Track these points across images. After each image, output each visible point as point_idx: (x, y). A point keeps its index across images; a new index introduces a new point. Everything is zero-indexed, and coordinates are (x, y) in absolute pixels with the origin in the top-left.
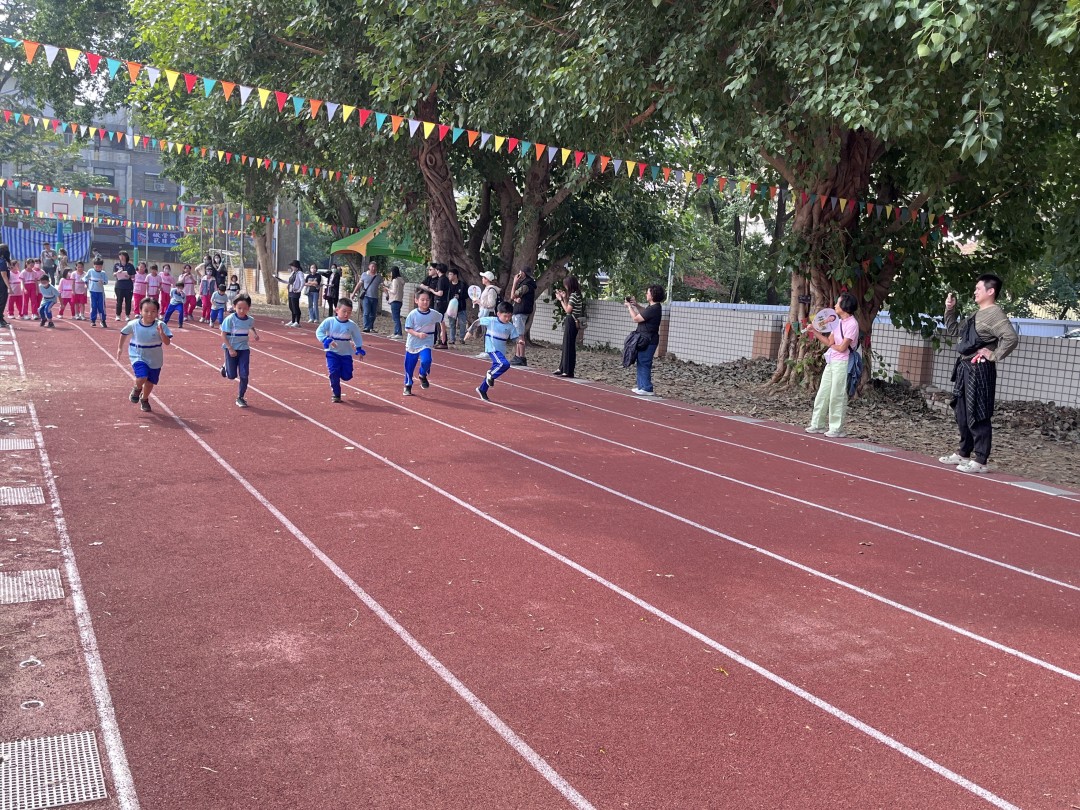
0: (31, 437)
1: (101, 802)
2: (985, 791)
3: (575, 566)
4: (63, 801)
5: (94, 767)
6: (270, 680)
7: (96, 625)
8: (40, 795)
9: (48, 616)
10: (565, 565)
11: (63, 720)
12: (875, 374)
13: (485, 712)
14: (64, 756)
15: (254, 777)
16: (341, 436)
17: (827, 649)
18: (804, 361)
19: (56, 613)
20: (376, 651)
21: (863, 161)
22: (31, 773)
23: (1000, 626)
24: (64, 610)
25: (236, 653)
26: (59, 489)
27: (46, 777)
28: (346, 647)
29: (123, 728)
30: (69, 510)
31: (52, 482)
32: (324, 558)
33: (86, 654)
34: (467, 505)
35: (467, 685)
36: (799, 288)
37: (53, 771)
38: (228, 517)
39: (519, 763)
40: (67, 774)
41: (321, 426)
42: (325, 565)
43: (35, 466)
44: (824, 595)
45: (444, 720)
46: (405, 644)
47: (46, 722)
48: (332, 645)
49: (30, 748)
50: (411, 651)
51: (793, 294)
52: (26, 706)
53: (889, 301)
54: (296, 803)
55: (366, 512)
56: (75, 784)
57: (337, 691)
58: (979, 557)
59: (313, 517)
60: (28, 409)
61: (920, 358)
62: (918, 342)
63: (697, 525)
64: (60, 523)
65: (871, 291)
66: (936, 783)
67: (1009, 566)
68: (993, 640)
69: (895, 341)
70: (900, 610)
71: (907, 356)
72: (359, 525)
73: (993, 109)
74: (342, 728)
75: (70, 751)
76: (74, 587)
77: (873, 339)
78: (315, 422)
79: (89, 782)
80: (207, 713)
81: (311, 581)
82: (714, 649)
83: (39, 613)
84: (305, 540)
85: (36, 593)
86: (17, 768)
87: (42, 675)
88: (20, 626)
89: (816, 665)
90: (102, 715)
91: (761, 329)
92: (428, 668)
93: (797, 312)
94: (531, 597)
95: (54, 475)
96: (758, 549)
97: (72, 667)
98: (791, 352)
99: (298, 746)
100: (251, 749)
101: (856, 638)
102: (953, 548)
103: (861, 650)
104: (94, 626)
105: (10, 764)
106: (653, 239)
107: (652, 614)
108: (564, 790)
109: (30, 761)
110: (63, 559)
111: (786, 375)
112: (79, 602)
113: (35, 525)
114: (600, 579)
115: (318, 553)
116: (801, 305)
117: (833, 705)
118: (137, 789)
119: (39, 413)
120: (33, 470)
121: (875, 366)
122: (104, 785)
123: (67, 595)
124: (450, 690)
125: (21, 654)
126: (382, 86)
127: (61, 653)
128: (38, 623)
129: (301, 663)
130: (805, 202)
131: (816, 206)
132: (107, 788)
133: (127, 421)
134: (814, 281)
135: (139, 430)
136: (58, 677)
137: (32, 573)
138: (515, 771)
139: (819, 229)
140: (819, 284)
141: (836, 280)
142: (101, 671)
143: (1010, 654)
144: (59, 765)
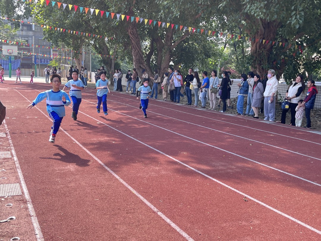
1: (20, 195)
5: (19, 189)
6: (66, 174)
8: (5, 194)
9: (7, 161)
11: (11, 181)
13: (121, 181)
15: (58, 192)
16: (96, 120)
17: (223, 169)
19: (9, 161)
20: (95, 169)
24: (12, 160)
25: (57, 169)
26: (10, 134)
27: (7, 191)
29: (26, 183)
30: (13, 138)
31: (8, 131)
32: (85, 149)
33: (17, 169)
35: (118, 176)
38: (59, 140)
39: (127, 190)
40: (12, 190)
41: (91, 117)
42: (85, 151)
43: (3, 127)
45: (110, 182)
47: (7, 182)
48: (84, 168)
49: (3, 186)
50: (105, 169)
52: (2, 179)
54: (68, 196)
55: (100, 139)
56: (14, 192)
57: (83, 177)
59: (84, 140)
64: (10, 141)
67: (290, 151)
72: (97, 142)
73: (301, 11)
74: (83, 184)
75: (13, 186)
76: (14, 155)
78: (89, 116)
79: (18, 192)
81: (81, 154)
84: (80, 145)
85: (4, 156)
87: (6, 173)
90: (21, 180)
92: (109, 172)
95: (8, 130)
97: (14, 171)
99: (71, 187)
104: (19, 163)
108: (137, 195)
110: (11, 149)
112: (15, 158)
113: (3, 142)
114: (164, 154)
118: (29, 193)
120: (2, 129)
123: (12, 157)
124: (113, 176)
125: (1, 169)
126: (113, 8)
127: (11, 169)
128: (4, 163)
129: (74, 171)
130: (254, 42)
131: (258, 44)
132: (22, 193)
133: (31, 116)
134: (258, 69)
135: (34, 119)
136: (10, 173)
137: (3, 152)
138: (126, 191)
139: (259, 52)
140: (259, 70)
141: (264, 69)
142: (21, 172)
143: (276, 170)
144: (10, 189)
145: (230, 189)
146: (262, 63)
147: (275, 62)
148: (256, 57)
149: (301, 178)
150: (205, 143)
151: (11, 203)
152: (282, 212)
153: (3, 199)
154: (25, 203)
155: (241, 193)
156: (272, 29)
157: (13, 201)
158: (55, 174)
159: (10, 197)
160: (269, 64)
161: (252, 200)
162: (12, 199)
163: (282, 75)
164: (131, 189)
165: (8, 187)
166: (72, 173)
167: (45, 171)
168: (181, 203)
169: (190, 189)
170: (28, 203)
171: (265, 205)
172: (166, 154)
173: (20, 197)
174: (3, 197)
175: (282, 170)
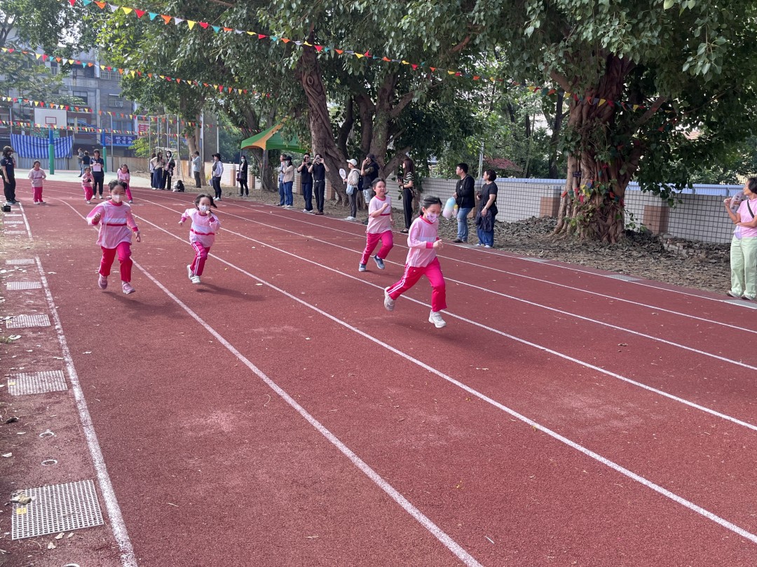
0: (38, 280)
1: (100, 527)
2: (709, 513)
3: (419, 363)
4: (74, 527)
5: (94, 504)
6: (210, 444)
7: (90, 408)
8: (58, 523)
9: (57, 403)
10: (412, 362)
11: (72, 472)
12: (627, 226)
13: (360, 464)
14: (73, 497)
15: (203, 509)
16: (253, 276)
17: (597, 418)
18: (577, 218)
19: (62, 401)
20: (284, 423)
21: (618, 73)
22: (51, 508)
23: (718, 401)
24: (68, 398)
25: (187, 426)
26: (60, 317)
27: (61, 511)
28: (263, 421)
29: (112, 478)
30: (67, 330)
31: (55, 311)
32: (245, 360)
33: (84, 428)
36: (573, 166)
37: (66, 507)
38: (177, 333)
40: (76, 509)
41: (239, 269)
43: (42, 300)
44: (594, 380)
45: (332, 469)
46: (303, 418)
47: (60, 474)
48: (254, 419)
49: (49, 492)
50: (308, 422)
51: (569, 171)
52: (45, 463)
53: (636, 174)
54: (232, 526)
56: (82, 515)
57: (258, 451)
58: (703, 353)
59: (236, 332)
60: (35, 261)
61: (659, 214)
62: (657, 202)
63: (504, 334)
64: (62, 339)
65: (625, 167)
66: (675, 508)
67: (724, 359)
68: (713, 409)
69: (641, 202)
70: (648, 390)
71: (649, 213)
72: (269, 337)
74: (262, 475)
75: (77, 493)
76: (74, 382)
77: (626, 202)
78: (234, 267)
79: (91, 514)
80: (169, 467)
81: (236, 376)
82: (518, 419)
83: (51, 400)
84: (231, 348)
85: (48, 386)
86: (41, 505)
87: (55, 442)
88: (38, 409)
89: (590, 429)
90: (98, 469)
91: (546, 196)
92: (320, 434)
93: (572, 183)
94: (389, 385)
95: (56, 306)
96: (547, 350)
97: (76, 437)
98: (567, 212)
99: (233, 488)
100: (200, 490)
101: (617, 410)
102: (684, 347)
103: (621, 418)
104: (89, 409)
105: (36, 502)
106: (470, 133)
107: (474, 395)
109: (50, 500)
110: (65, 363)
111: (564, 228)
112: (78, 393)
113: (45, 341)
114: (436, 372)
115: (240, 357)
116: (575, 178)
117: (601, 456)
118: (124, 518)
119: (43, 265)
120: (41, 303)
121: (627, 220)
122: (101, 516)
123: (69, 388)
124: (335, 449)
125: (40, 428)
127: (67, 427)
128: (50, 407)
129: (232, 432)
131: (585, 108)
132: (104, 518)
134: (583, 161)
136: (66, 443)
137: (44, 373)
138: (383, 503)
139: (587, 124)
140: (587, 163)
142: (95, 439)
143: (725, 420)
144: (70, 503)
153: (51, 546)
154: (115, 557)
157: (81, 551)
159: (71, 534)
160: (609, 149)
162: (78, 544)
167: (158, 434)
169: (548, 490)
170: (124, 556)
173: (100, 533)
174: (50, 537)
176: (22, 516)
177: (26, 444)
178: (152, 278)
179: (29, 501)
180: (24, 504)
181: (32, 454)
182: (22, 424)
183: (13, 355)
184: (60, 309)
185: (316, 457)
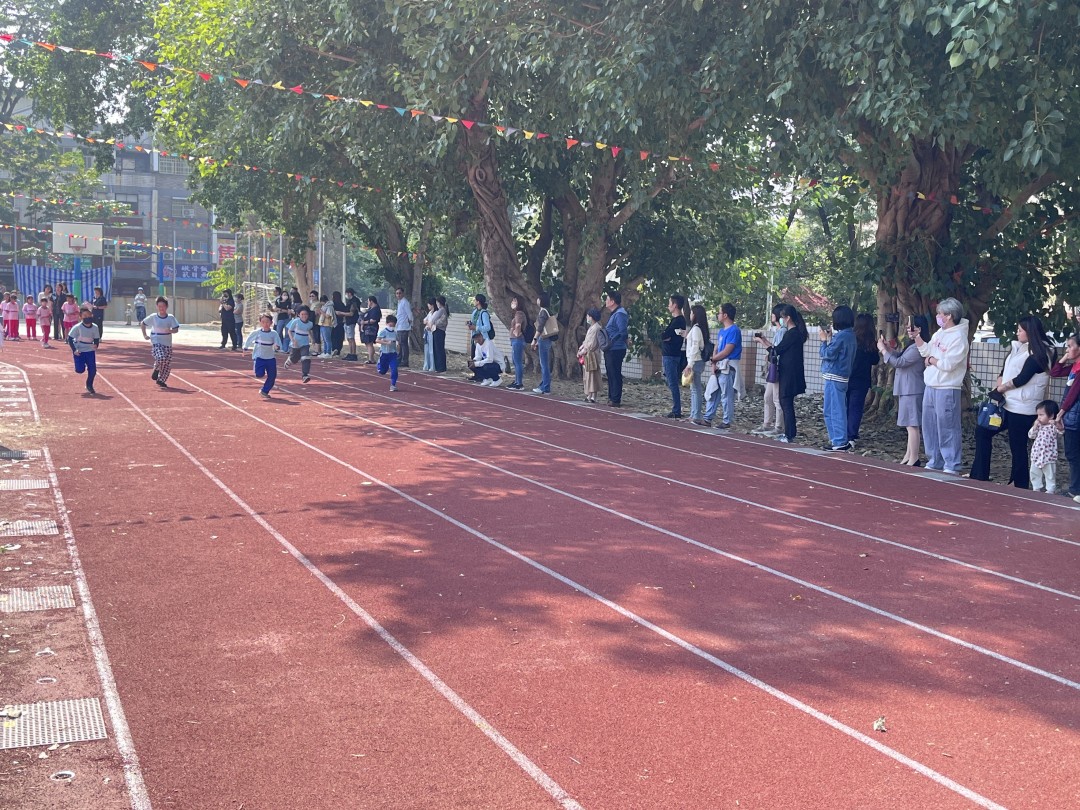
0: (46, 478)
1: (102, 741)
5: (97, 720)
6: (254, 666)
7: (102, 626)
8: (52, 735)
9: (61, 620)
11: (73, 691)
13: (442, 687)
14: (73, 713)
15: (229, 727)
16: (361, 472)
19: (67, 619)
22: (45, 722)
24: (75, 616)
25: (226, 647)
26: (72, 523)
27: (57, 724)
29: (123, 697)
30: (79, 539)
31: (66, 515)
33: (93, 647)
34: (474, 532)
35: (432, 670)
36: (885, 305)
37: (63, 722)
38: (235, 544)
39: (461, 720)
40: (75, 724)
42: (320, 581)
43: (48, 502)
44: (808, 603)
45: (404, 693)
46: (384, 640)
47: (58, 692)
48: (316, 641)
49: (44, 707)
50: (387, 646)
51: (879, 312)
52: (41, 681)
54: (262, 744)
55: (370, 539)
56: (81, 729)
57: (312, 673)
59: (317, 543)
60: (43, 453)
64: (72, 550)
72: (362, 550)
74: (312, 696)
75: (78, 710)
76: (84, 599)
78: (339, 461)
79: (93, 728)
82: (675, 643)
83: (53, 618)
85: (51, 603)
86: (34, 721)
87: (55, 661)
88: (36, 628)
90: (106, 687)
95: (67, 509)
97: (81, 656)
99: (273, 708)
100: (230, 710)
104: (101, 627)
105: (28, 717)
108: (494, 738)
109: (44, 715)
110: (74, 578)
111: (874, 404)
112: (88, 610)
113: (49, 552)
114: (587, 592)
115: (316, 572)
116: (889, 324)
118: (131, 733)
119: (56, 459)
120: (47, 506)
122: (105, 732)
123: (77, 605)
124: (415, 672)
125: (38, 647)
127: (72, 646)
128: (52, 624)
129: (284, 654)
130: (888, 209)
131: (899, 212)
132: (108, 733)
133: (142, 462)
134: (901, 297)
135: (153, 470)
136: (68, 662)
137: (47, 588)
138: (456, 726)
139: (903, 238)
140: (907, 299)
141: (923, 295)
142: (106, 658)
143: (966, 648)
144: (68, 717)
145: (812, 716)
146: (915, 275)
147: (960, 273)
148: (895, 258)
149: (1055, 677)
150: (724, 553)
151: (69, 768)
152: (989, 797)
153: (43, 755)
154: (117, 767)
155: (848, 730)
156: (948, 163)
157: (78, 762)
158: (221, 665)
159: (68, 746)
160: (939, 278)
161: (887, 757)
162: (75, 754)
163: (986, 316)
164: (472, 719)
165: (60, 710)
166: (276, 662)
167: (187, 655)
168: (643, 766)
169: (675, 716)
170: (127, 766)
171: (928, 772)
172: (592, 590)
173: (101, 746)
174: (43, 748)
175: (988, 649)
176: (11, 729)
177: (20, 662)
178: (210, 475)
179: (20, 715)
180: (13, 718)
181: (24, 672)
182: (14, 642)
183: (6, 567)
184: (74, 515)
185: (387, 681)
